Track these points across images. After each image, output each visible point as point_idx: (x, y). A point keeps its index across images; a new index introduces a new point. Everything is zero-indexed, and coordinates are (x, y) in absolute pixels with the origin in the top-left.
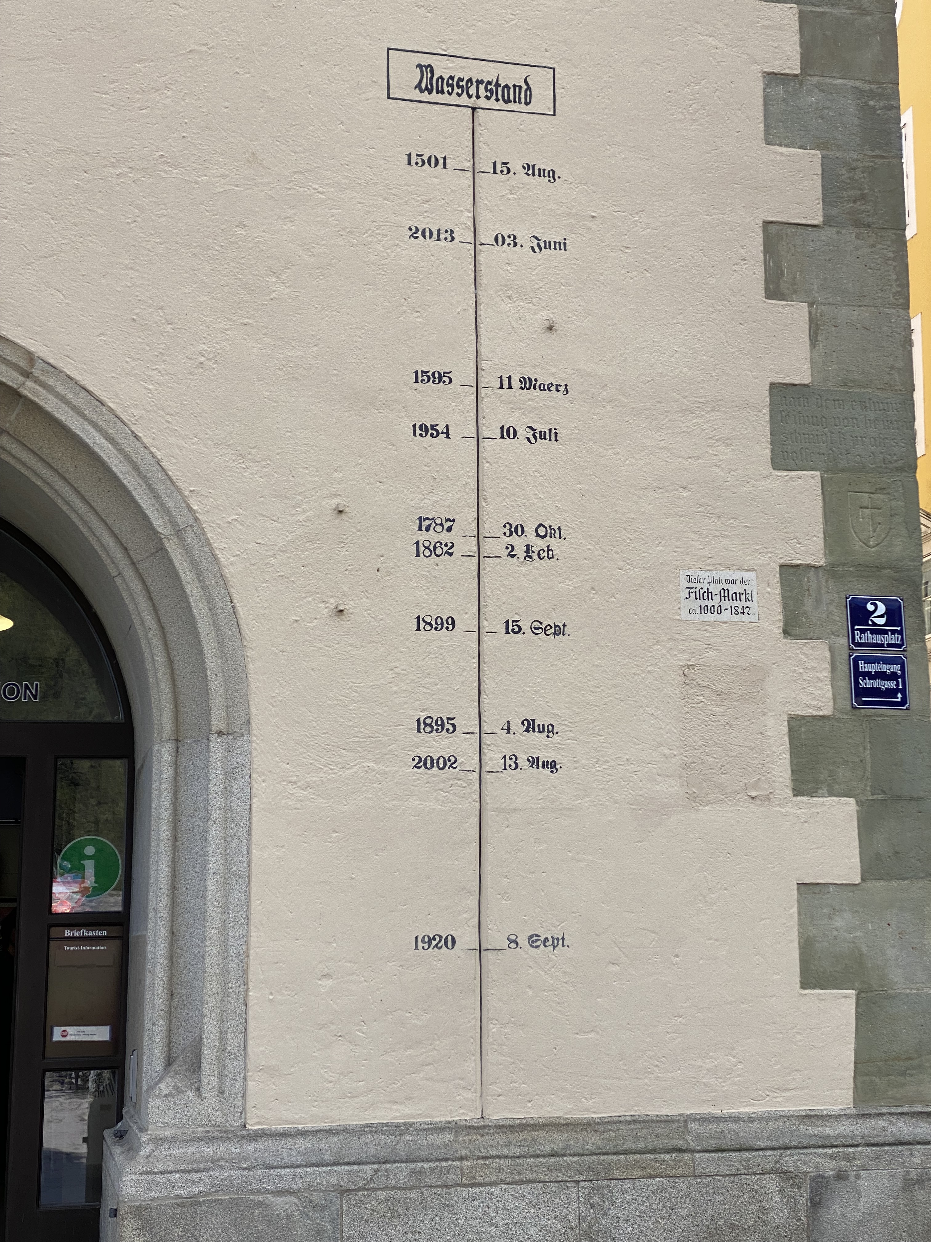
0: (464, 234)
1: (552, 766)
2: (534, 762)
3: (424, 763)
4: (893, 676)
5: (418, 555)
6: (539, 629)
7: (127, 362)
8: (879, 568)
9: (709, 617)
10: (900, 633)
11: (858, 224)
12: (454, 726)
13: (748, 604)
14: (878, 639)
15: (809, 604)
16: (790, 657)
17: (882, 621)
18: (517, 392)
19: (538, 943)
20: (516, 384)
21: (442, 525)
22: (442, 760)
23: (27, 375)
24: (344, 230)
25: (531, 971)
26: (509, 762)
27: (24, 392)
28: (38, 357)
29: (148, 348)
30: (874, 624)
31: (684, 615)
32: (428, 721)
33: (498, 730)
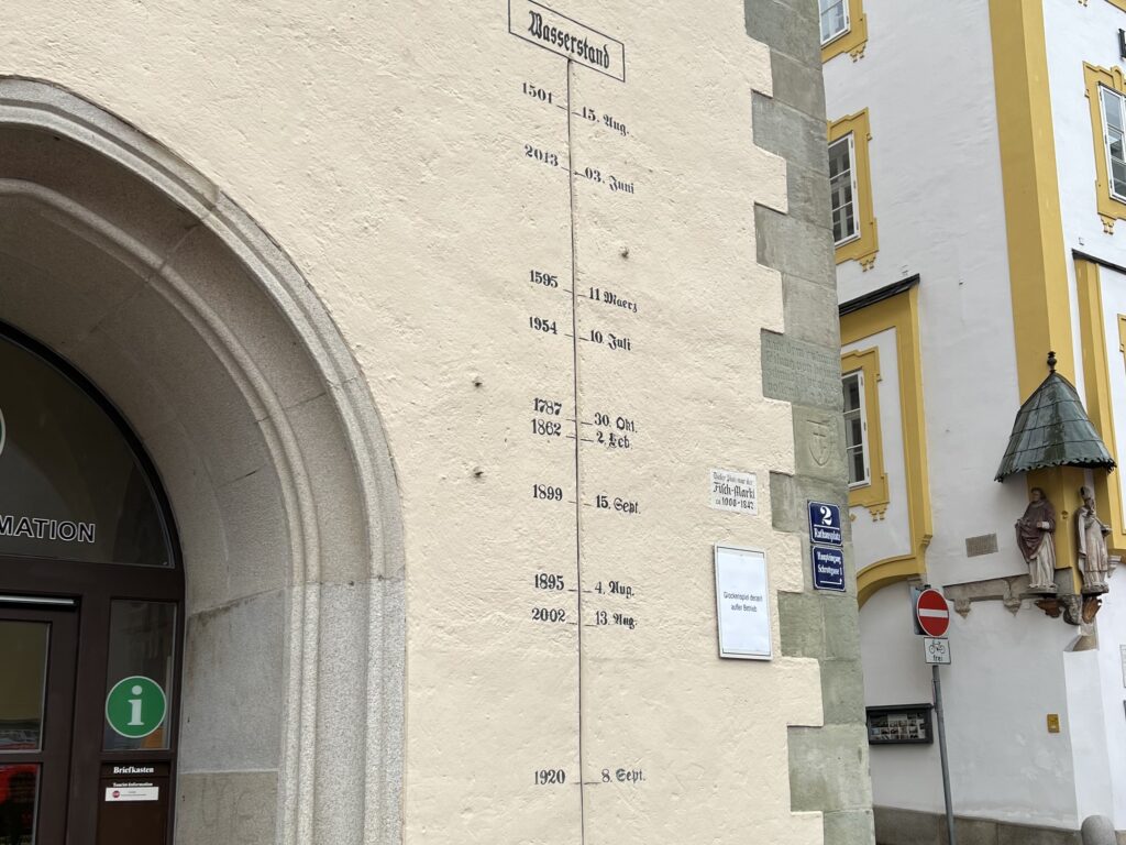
0: (563, 162)
1: (630, 622)
2: (618, 618)
3: (541, 614)
4: (836, 566)
5: (535, 432)
6: (620, 506)
8: (826, 481)
9: (731, 508)
10: (839, 532)
11: (808, 220)
12: (562, 583)
13: (752, 500)
14: (827, 536)
15: (786, 506)
16: (777, 545)
17: (829, 522)
18: (602, 305)
19: (624, 777)
20: (601, 296)
21: (551, 407)
22: (553, 613)
23: (211, 207)
26: (601, 618)
27: (208, 224)
28: (222, 193)
30: (825, 524)
31: (713, 505)
32: (544, 578)
33: (592, 589)
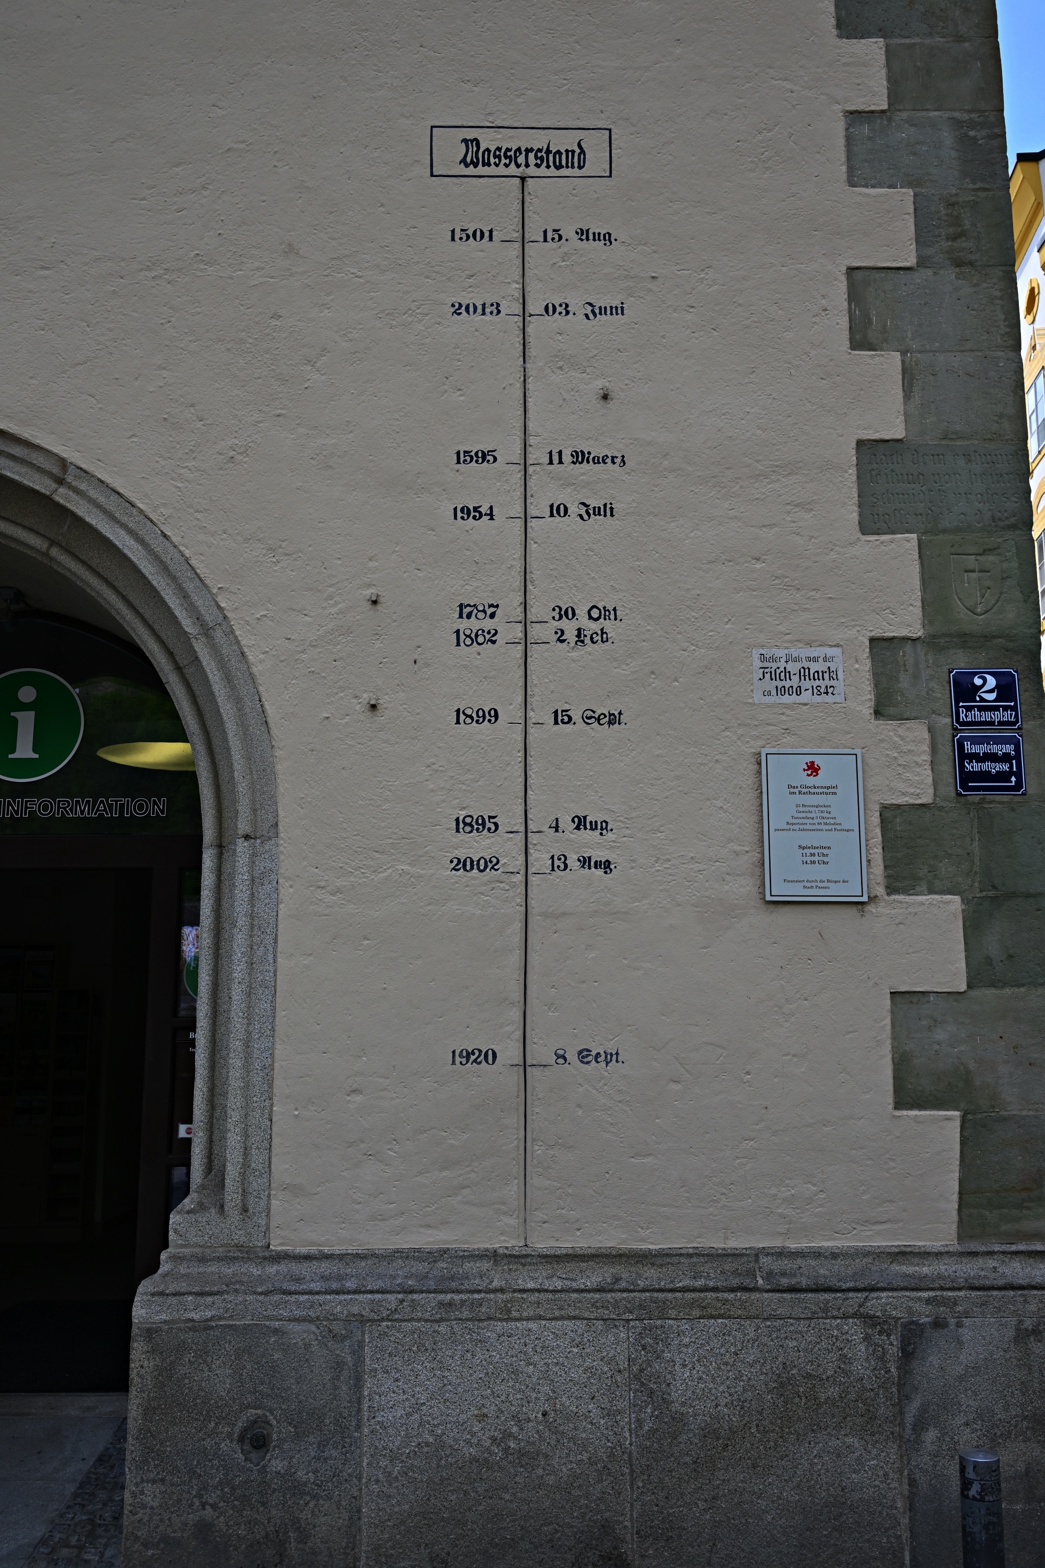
0: (511, 306)
1: (606, 866)
2: (585, 862)
3: (462, 864)
4: (1006, 758)
5: (458, 644)
6: (591, 718)
7: (157, 462)
8: (988, 637)
9: (786, 699)
10: (1014, 708)
11: (958, 263)
12: (496, 825)
13: (832, 683)
14: (987, 716)
15: (904, 681)
16: (882, 741)
18: (568, 467)
19: (589, 1059)
20: (567, 458)
21: (484, 611)
22: (482, 862)
23: (60, 481)
24: (382, 312)
25: (581, 1089)
26: (557, 863)
27: (57, 498)
28: (71, 463)
29: (178, 446)
30: (982, 700)
31: (758, 698)
32: (468, 820)
33: (545, 828)
